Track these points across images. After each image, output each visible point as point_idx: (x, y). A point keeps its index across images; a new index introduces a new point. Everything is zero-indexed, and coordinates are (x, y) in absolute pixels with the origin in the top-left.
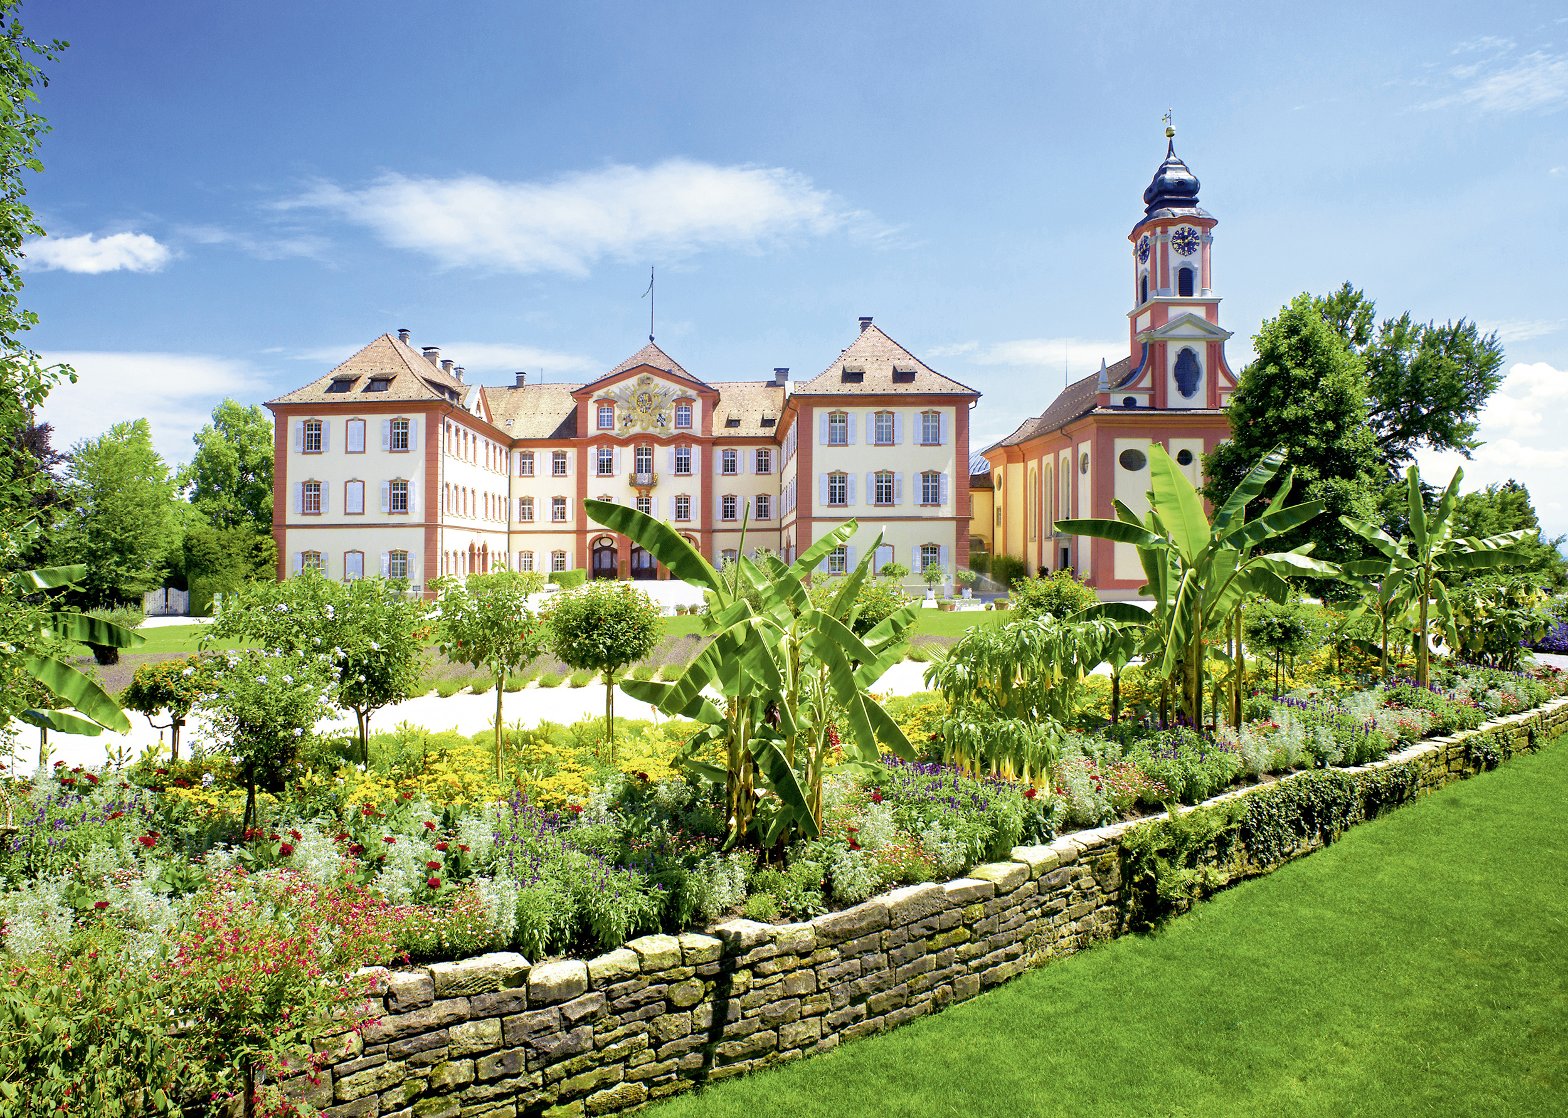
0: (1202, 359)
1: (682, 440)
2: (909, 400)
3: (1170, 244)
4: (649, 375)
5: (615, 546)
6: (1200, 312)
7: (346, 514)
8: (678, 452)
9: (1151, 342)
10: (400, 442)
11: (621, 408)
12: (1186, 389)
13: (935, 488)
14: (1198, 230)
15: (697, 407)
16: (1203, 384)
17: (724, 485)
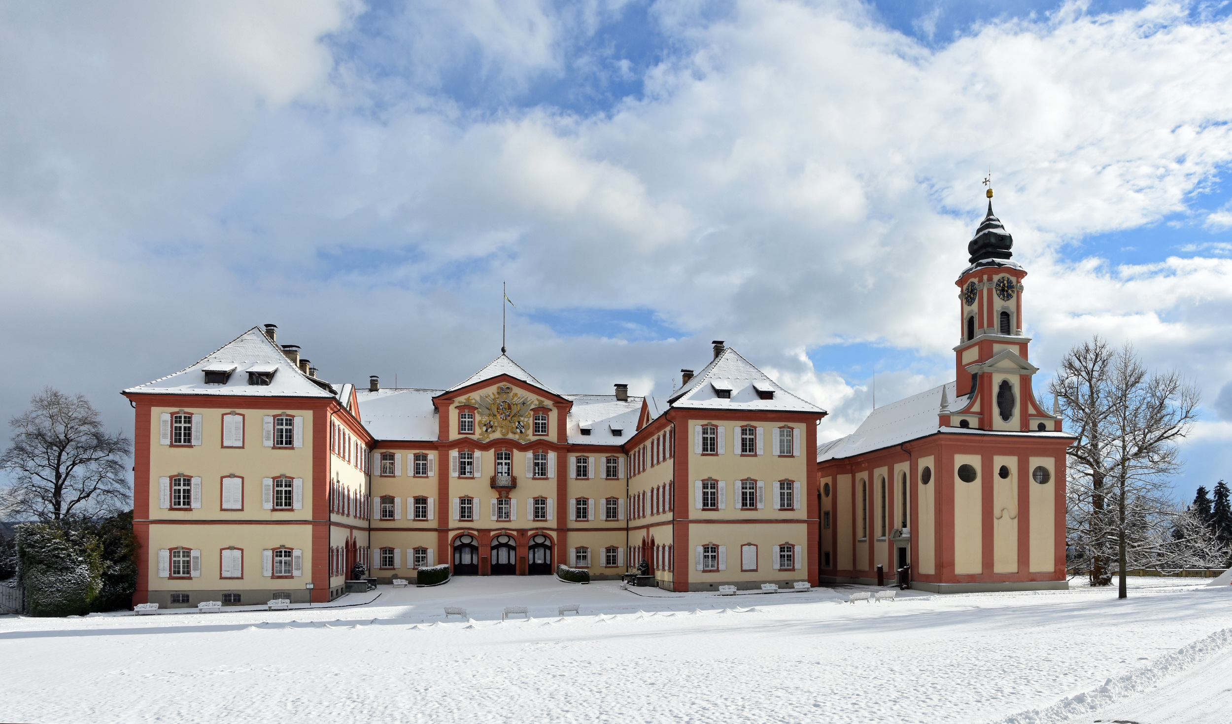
0: (1017, 391)
1: (540, 447)
2: (770, 415)
3: (994, 290)
4: (509, 385)
5: (474, 543)
6: (1015, 350)
7: (222, 510)
8: (536, 457)
9: (980, 373)
10: (285, 440)
11: (481, 414)
12: (1006, 415)
13: (789, 494)
14: (1013, 279)
15: (553, 416)
16: (1017, 411)
17: (576, 489)
